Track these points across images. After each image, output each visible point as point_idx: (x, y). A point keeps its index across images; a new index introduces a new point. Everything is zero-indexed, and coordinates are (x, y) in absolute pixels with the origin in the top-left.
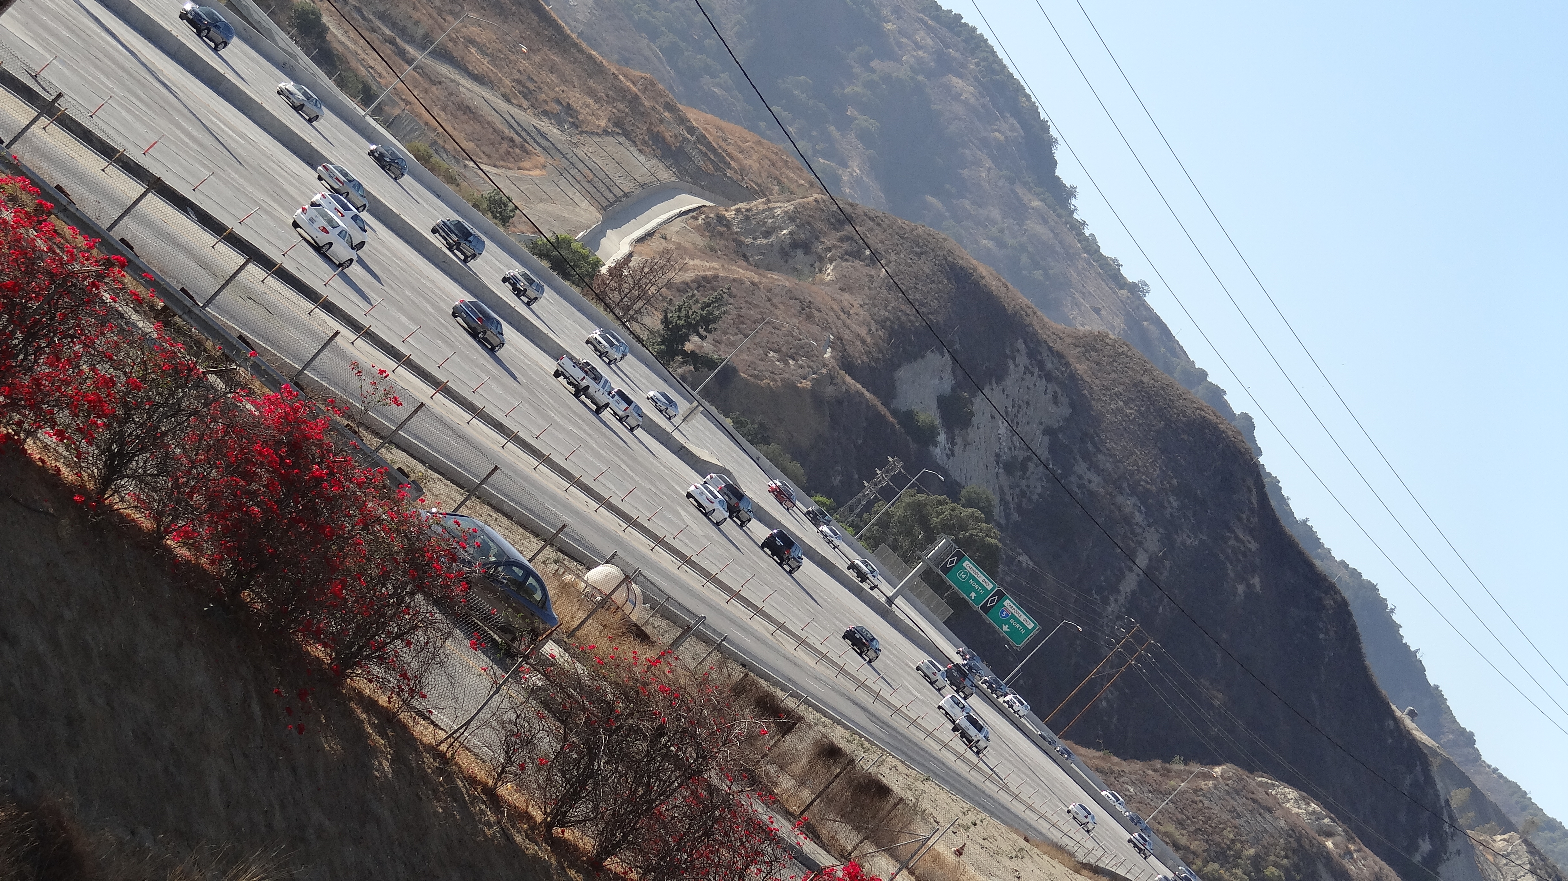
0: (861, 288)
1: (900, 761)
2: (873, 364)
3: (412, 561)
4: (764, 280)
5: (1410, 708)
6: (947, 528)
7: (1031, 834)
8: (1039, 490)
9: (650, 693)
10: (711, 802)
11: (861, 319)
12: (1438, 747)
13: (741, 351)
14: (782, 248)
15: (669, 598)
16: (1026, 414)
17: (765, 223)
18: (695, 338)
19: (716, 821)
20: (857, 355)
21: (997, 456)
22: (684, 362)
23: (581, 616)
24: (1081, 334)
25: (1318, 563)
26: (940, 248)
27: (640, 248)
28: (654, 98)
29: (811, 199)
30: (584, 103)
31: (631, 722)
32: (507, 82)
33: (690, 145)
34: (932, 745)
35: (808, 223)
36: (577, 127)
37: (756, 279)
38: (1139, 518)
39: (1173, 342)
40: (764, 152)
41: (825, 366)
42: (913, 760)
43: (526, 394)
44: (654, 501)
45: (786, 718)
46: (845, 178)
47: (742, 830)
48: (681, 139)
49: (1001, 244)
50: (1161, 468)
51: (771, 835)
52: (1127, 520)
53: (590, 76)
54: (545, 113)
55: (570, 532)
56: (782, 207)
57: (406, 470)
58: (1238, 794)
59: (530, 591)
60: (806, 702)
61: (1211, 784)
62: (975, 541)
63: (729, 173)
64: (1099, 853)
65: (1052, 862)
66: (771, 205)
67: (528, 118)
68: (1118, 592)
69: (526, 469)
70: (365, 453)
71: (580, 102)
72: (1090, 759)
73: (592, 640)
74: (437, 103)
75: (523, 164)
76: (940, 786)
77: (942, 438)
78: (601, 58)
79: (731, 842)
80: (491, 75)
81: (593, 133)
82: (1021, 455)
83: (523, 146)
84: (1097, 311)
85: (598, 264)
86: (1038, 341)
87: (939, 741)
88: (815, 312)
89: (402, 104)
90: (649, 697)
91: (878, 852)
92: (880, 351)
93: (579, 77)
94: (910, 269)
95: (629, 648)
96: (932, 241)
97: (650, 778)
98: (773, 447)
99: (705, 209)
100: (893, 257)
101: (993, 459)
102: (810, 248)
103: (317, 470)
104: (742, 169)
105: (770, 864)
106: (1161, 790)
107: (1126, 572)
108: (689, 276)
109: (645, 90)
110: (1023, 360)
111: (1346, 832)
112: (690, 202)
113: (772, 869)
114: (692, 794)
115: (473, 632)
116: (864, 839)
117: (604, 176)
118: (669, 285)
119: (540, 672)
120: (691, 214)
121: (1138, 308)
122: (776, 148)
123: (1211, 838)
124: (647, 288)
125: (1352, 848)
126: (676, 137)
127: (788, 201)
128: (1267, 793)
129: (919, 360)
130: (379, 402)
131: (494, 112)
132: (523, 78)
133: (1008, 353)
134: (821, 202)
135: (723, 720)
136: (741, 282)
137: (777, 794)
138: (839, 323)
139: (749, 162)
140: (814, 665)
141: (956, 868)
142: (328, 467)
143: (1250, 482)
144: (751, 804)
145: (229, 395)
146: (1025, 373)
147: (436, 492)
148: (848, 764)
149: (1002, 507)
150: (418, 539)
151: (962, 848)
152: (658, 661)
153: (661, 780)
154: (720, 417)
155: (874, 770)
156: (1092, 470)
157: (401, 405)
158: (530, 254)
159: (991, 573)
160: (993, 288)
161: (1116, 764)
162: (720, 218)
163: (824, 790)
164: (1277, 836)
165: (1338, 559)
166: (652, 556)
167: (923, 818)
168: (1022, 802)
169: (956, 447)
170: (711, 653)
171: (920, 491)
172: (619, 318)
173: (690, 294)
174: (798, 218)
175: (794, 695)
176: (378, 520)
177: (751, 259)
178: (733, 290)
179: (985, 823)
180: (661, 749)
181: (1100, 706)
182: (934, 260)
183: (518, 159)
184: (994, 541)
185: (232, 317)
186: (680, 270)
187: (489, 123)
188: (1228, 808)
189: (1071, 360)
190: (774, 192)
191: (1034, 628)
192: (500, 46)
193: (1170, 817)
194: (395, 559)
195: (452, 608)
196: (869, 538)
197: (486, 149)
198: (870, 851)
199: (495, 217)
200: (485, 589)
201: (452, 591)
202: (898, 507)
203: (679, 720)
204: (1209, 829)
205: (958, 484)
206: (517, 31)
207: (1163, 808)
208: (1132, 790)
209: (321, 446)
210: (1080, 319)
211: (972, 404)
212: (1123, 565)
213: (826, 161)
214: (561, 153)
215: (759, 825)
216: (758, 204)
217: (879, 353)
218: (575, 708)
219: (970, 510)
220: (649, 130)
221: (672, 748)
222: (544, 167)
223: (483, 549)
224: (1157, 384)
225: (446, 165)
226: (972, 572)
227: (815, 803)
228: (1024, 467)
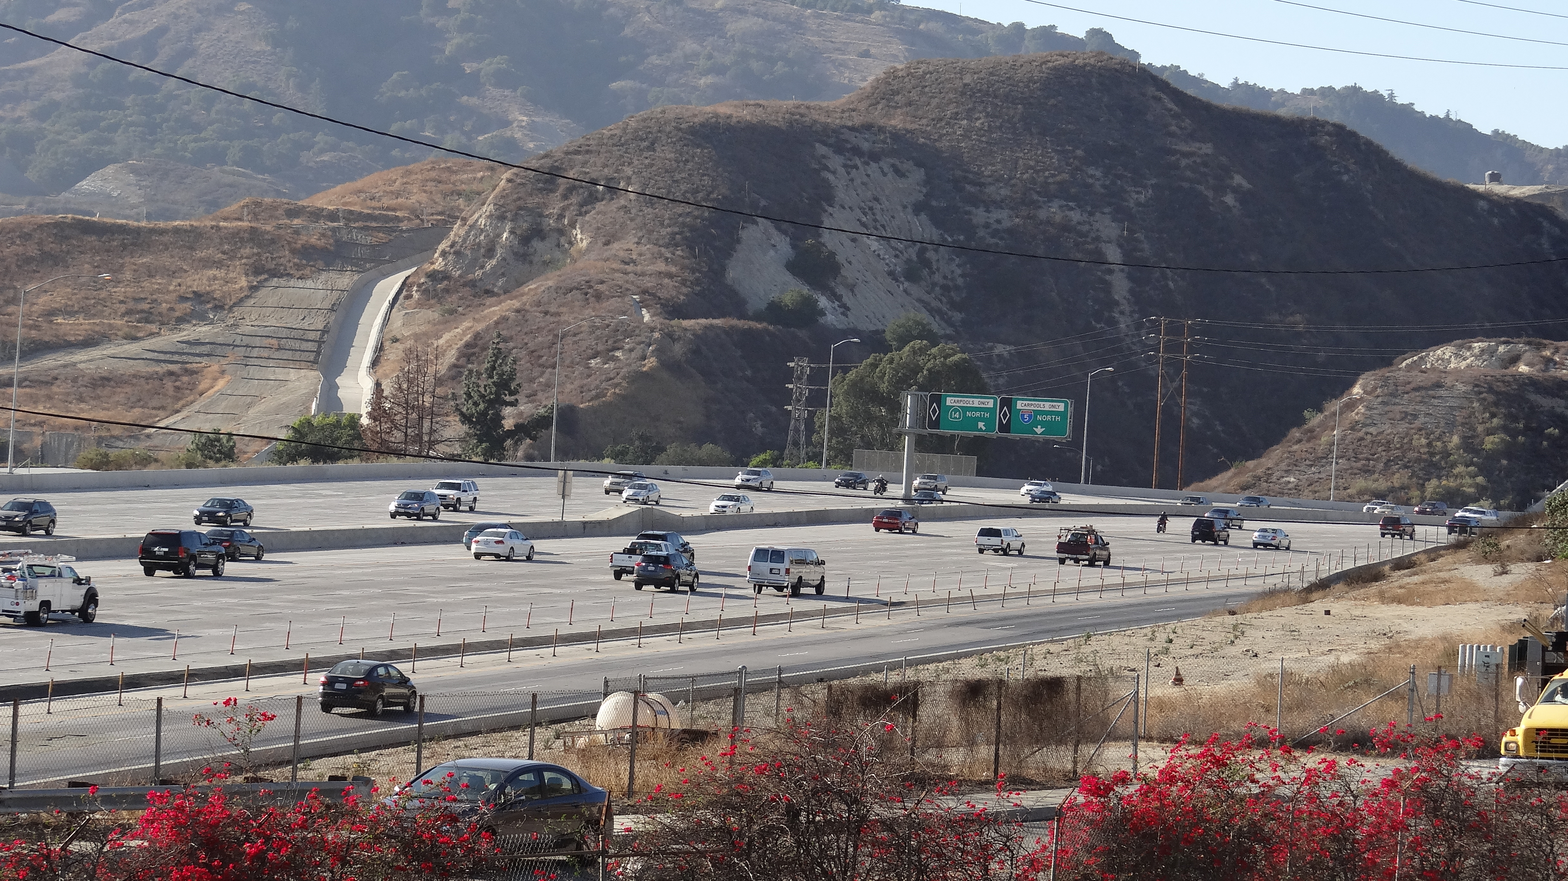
0: (623, 226)
1: (1048, 642)
2: (699, 288)
3: (417, 856)
4: (525, 298)
5: (1487, 174)
6: (902, 382)
7: (1231, 605)
8: (959, 271)
9: (750, 784)
10: (898, 836)
11: (648, 256)
12: (1547, 188)
13: (562, 384)
14: (515, 254)
15: (693, 678)
16: (882, 210)
17: (479, 244)
18: (507, 411)
19: (919, 851)
20: (674, 293)
21: (891, 274)
22: (516, 443)
23: (624, 767)
24: (869, 89)
25: (1282, 112)
26: (665, 123)
27: (380, 370)
28: (271, 217)
29: (503, 183)
30: (209, 279)
31: (756, 827)
32: (119, 322)
33: (344, 232)
34: (1066, 601)
35: (520, 208)
36: (222, 308)
37: (516, 304)
38: (1075, 216)
39: (963, 21)
40: (420, 177)
41: (652, 330)
42: (1061, 631)
43: (392, 602)
44: (601, 598)
45: (900, 697)
46: (519, 135)
47: (951, 839)
48: (330, 233)
49: (719, 70)
50: (1054, 150)
51: (984, 820)
52: (1066, 227)
53: (192, 248)
54: (181, 320)
55: (544, 697)
56: (482, 216)
57: (339, 773)
58: (1395, 397)
59: (555, 787)
60: (910, 664)
61: (1361, 409)
62: (938, 372)
63: (404, 226)
64: (1312, 567)
65: (1275, 613)
66: (470, 222)
67: (168, 339)
68: (1117, 303)
69: (453, 673)
70: (282, 792)
71: (204, 281)
72: (1227, 484)
73: (655, 781)
74: (70, 399)
75: (201, 387)
76: (1106, 634)
77: (823, 302)
78: (188, 223)
79: (950, 859)
80: (97, 328)
81: (241, 300)
82: (912, 253)
83: (186, 370)
84: (866, 54)
85: (354, 420)
86: (834, 131)
87: (1068, 592)
88: (600, 287)
89: (36, 429)
90: (753, 789)
91: (1100, 746)
92: (693, 271)
93: (183, 259)
94: (654, 168)
95: (697, 759)
96: (652, 124)
97: (820, 865)
98: (672, 449)
99: (410, 280)
100: (628, 171)
101: (889, 280)
102: (542, 230)
103: (250, 847)
104: (413, 211)
105: (1006, 847)
106: (1320, 455)
107: (1108, 277)
108: (451, 357)
109: (256, 217)
110: (836, 162)
111: (1529, 343)
112: (390, 285)
113: (1011, 851)
114: (874, 846)
115: (533, 873)
116: (1076, 746)
117: (288, 331)
118: (439, 381)
119: (629, 856)
120: (402, 297)
121: (902, 19)
122: (428, 164)
123: (1406, 460)
124: (421, 402)
125: (1547, 353)
126: (323, 235)
127: (483, 204)
128: (1422, 372)
129: (738, 247)
130: (251, 732)
131: (131, 362)
132: (131, 305)
133: (817, 167)
134: (514, 178)
135: (842, 751)
136: (505, 319)
137: (957, 775)
138: (631, 277)
139: (413, 199)
140: (888, 622)
141: (1188, 699)
142: (259, 837)
143: (1151, 90)
144: (938, 806)
145: (105, 850)
146: (848, 173)
147: (385, 769)
148: (1000, 688)
149: (937, 318)
150: (404, 829)
151: (1178, 674)
152: (733, 747)
153: (833, 858)
154: (595, 465)
155: (1030, 673)
156: (992, 209)
157: (274, 716)
158: (282, 466)
159: (981, 390)
160: (748, 118)
161: (1256, 467)
162: (433, 276)
163: (998, 733)
164: (1466, 403)
165: (1297, 91)
166: (645, 652)
167: (1117, 678)
168: (1198, 580)
169: (845, 299)
170: (779, 696)
171: (846, 371)
172: (419, 456)
173: (466, 373)
174: (505, 212)
175: (892, 667)
176: (350, 845)
177: (496, 290)
178: (504, 333)
179: (1179, 631)
180: (807, 828)
181: (1194, 426)
182: (669, 141)
183: (192, 387)
184: (956, 358)
185: (47, 771)
186: (437, 358)
187: (135, 376)
188: (1398, 417)
189: (882, 122)
190: (462, 207)
191: (1066, 407)
192: (83, 294)
193: (1351, 474)
194: (399, 868)
195: (493, 867)
196: (836, 457)
197: (155, 403)
198: (1092, 752)
199: (218, 460)
200: (508, 821)
201: (479, 850)
202: (839, 403)
203: (801, 786)
204: (1398, 453)
205: (877, 332)
206: (86, 266)
207: (1336, 471)
208: (1292, 479)
209: (235, 821)
210: (857, 76)
211: (824, 245)
212: (1099, 273)
213: (486, 136)
214: (229, 345)
215: (963, 819)
216: (457, 231)
217: (693, 273)
218: (692, 861)
219: (907, 348)
220: (293, 251)
221: (818, 818)
222: (223, 372)
223: (476, 785)
224: (982, 75)
225: (129, 451)
226: (961, 404)
227: (1001, 753)
228: (926, 263)
